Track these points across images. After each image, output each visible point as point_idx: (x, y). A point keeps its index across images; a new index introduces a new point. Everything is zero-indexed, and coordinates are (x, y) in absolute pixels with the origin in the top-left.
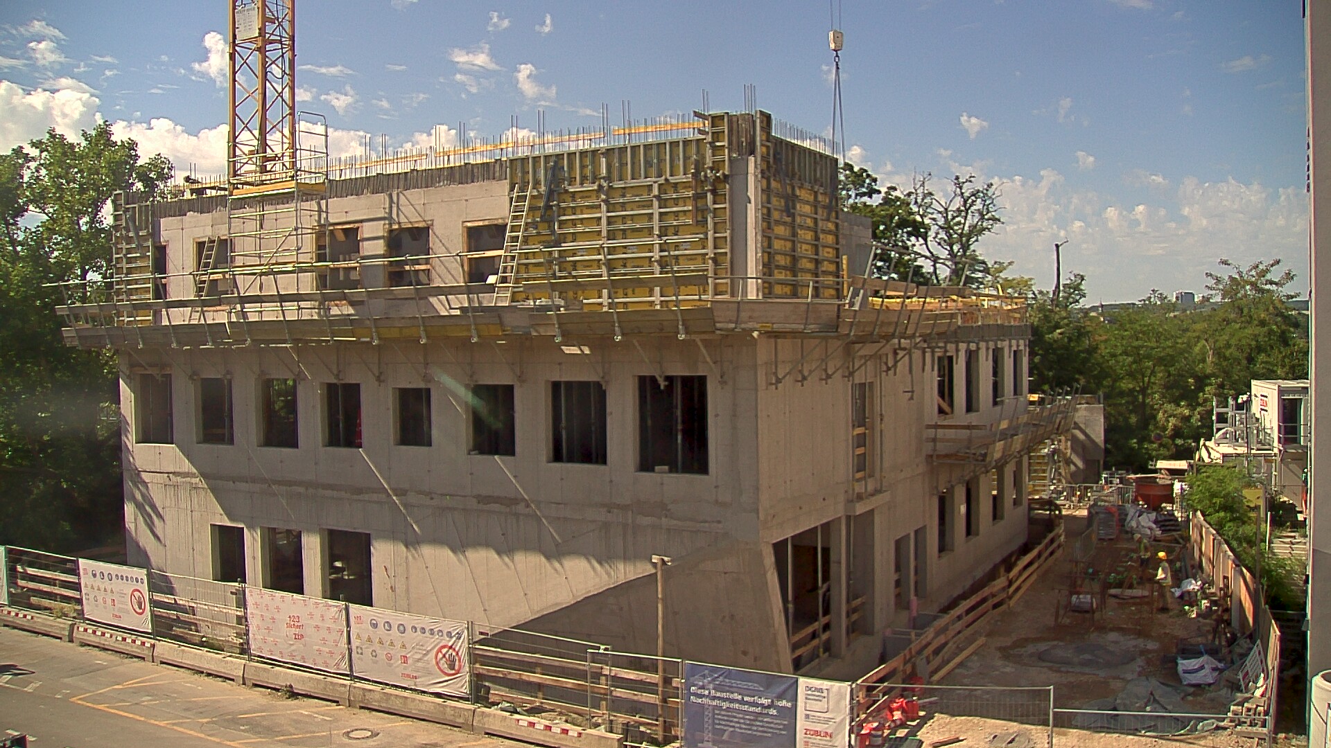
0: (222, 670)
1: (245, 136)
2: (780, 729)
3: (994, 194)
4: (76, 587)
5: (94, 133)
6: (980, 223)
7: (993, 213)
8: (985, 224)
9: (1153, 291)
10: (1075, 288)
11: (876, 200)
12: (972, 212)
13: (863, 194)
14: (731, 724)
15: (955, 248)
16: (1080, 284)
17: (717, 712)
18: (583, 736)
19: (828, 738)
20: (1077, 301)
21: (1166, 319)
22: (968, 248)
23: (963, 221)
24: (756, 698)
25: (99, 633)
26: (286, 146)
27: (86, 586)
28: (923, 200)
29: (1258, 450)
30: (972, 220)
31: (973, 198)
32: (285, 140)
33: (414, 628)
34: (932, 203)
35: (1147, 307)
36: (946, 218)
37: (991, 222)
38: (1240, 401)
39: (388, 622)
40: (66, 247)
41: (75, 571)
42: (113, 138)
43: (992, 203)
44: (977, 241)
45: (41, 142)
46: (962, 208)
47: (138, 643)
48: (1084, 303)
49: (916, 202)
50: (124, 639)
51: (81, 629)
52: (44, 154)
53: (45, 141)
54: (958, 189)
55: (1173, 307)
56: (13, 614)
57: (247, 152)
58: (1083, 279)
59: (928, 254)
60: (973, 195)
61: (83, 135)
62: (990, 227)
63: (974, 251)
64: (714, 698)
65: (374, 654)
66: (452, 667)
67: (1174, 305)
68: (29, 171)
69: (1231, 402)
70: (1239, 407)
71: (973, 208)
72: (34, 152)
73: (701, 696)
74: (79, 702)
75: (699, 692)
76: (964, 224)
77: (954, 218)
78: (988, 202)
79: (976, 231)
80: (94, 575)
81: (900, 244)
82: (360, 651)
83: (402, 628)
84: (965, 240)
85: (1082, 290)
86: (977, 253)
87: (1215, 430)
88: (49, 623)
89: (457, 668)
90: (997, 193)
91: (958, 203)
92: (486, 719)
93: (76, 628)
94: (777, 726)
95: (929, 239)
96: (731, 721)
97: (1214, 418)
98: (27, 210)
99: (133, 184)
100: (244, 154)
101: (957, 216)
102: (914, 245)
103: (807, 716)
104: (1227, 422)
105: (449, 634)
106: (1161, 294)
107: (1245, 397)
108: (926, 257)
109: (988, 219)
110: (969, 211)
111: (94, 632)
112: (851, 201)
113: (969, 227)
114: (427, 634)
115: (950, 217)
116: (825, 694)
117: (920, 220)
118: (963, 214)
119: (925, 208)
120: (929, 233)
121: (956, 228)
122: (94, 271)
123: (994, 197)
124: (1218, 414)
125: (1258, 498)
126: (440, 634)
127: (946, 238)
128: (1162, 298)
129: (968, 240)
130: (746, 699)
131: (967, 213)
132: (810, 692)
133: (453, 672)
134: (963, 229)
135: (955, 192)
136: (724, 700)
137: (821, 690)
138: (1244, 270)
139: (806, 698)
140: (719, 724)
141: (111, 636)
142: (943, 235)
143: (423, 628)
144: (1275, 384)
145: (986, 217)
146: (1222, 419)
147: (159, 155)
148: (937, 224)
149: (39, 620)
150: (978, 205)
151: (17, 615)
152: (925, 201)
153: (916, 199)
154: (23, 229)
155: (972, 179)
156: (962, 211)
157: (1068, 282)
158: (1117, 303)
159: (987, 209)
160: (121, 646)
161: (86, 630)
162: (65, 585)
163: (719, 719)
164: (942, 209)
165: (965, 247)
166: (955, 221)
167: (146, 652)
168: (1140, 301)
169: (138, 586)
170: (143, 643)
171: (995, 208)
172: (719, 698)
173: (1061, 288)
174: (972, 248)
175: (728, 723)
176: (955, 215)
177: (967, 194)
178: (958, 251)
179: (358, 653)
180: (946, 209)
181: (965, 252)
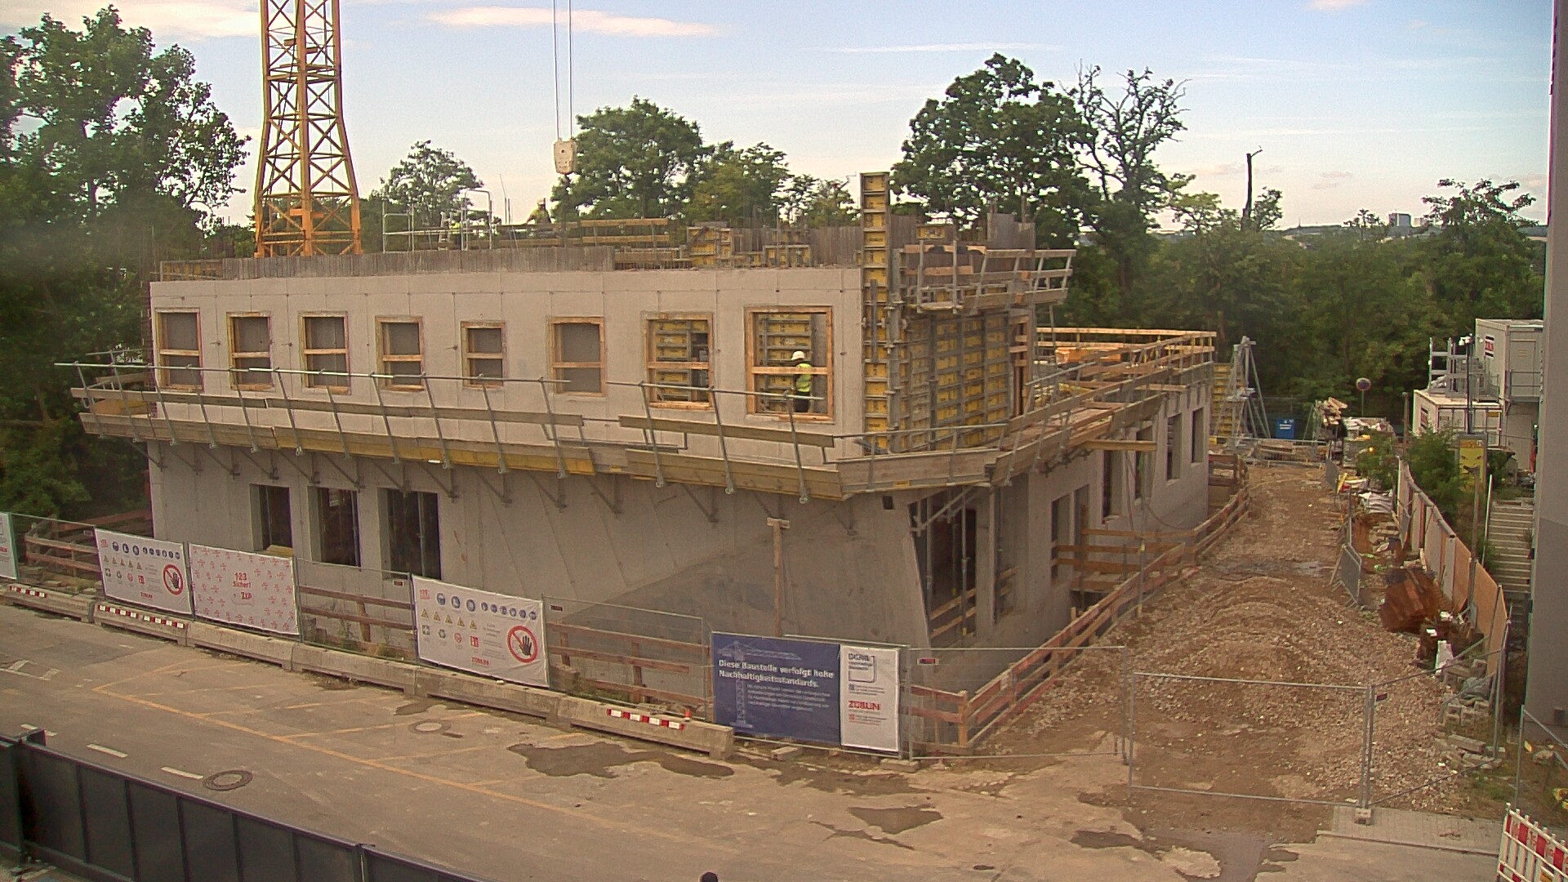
0: (269, 654)
1: (279, 23)
2: (822, 703)
3: (1175, 93)
4: (95, 559)
5: (97, 19)
6: (1157, 128)
7: (1173, 116)
8: (1163, 129)
9: (1362, 211)
10: (1270, 205)
11: (1033, 99)
12: (1148, 115)
13: (1017, 93)
14: (767, 699)
15: (1128, 157)
16: (1275, 202)
17: (750, 686)
18: (686, 728)
19: (876, 710)
20: (1272, 222)
21: (1376, 245)
22: (1143, 158)
23: (1137, 125)
24: (793, 669)
25: (123, 613)
26: (329, 34)
27: (106, 560)
28: (1091, 98)
29: (1480, 401)
30: (1148, 123)
31: (1150, 97)
32: (329, 28)
33: (485, 605)
34: (1100, 103)
35: (1354, 230)
36: (1117, 120)
37: (1171, 127)
38: (1461, 343)
39: (456, 598)
40: (70, 156)
41: (92, 541)
42: (120, 26)
43: (1172, 103)
44: (1154, 149)
45: (33, 31)
46: (1137, 110)
47: (169, 623)
48: (1280, 225)
49: (1081, 102)
50: (153, 620)
51: (103, 608)
52: (40, 46)
53: (39, 29)
54: (1132, 88)
55: (1386, 230)
56: (23, 591)
57: (282, 42)
58: (1279, 197)
59: (1095, 165)
60: (1151, 94)
61: (85, 22)
62: (1169, 132)
63: (1150, 161)
64: (746, 671)
65: (442, 634)
66: (527, 650)
67: (1387, 228)
68: (22, 66)
69: (1450, 344)
70: (1460, 350)
71: (1149, 111)
72: (27, 43)
73: (731, 670)
74: (105, 692)
75: (728, 664)
76: (1139, 129)
77: (1126, 121)
78: (1166, 103)
79: (1154, 137)
80: (116, 548)
81: (1062, 152)
82: (426, 630)
83: (471, 605)
84: (1140, 148)
85: (1277, 209)
86: (1153, 164)
87: (1430, 378)
88: (65, 601)
89: (532, 652)
90: (1180, 92)
91: (1131, 103)
92: (572, 710)
93: (96, 607)
94: (818, 700)
95: (1097, 146)
96: (767, 696)
97: (1430, 363)
98: (21, 113)
99: (147, 81)
100: (279, 44)
101: (1130, 120)
102: (1078, 153)
103: (852, 687)
104: (1445, 369)
105: (523, 614)
106: (1372, 215)
107: (1467, 339)
108: (1094, 169)
109: (1168, 123)
110: (1145, 115)
111: (118, 612)
112: (1004, 100)
113: (1145, 132)
114: (499, 613)
115: (1122, 120)
116: (871, 662)
117: (1087, 123)
118: (1138, 116)
119: (1092, 109)
120: (1097, 139)
121: (1128, 133)
122: (104, 187)
123: (1174, 97)
124: (1435, 359)
125: (1479, 458)
126: (513, 613)
127: (1117, 145)
128: (1372, 219)
129: (1143, 149)
130: (783, 670)
131: (1142, 115)
132: (854, 660)
133: (529, 657)
134: (1137, 135)
135: (1128, 90)
136: (758, 673)
137: (867, 658)
138: (1470, 187)
139: (851, 667)
140: (752, 700)
141: (137, 616)
142: (1113, 141)
143: (494, 606)
144: (1504, 323)
145: (1165, 121)
146: (1440, 364)
147: (176, 45)
148: (1106, 129)
149: (55, 598)
150: (1156, 106)
151: (28, 592)
152: (1093, 101)
153: (1082, 98)
154: (18, 137)
155: (1148, 75)
156: (1137, 113)
157: (1262, 199)
158: (1319, 225)
159: (1167, 111)
160: (149, 628)
161: (108, 609)
162: (80, 556)
163: (753, 695)
164: (1112, 111)
165: (1139, 156)
166: (1127, 125)
167: (178, 634)
168: (1346, 223)
169: (174, 561)
170: (175, 624)
171: (1175, 110)
172: (751, 671)
173: (1253, 207)
174: (1148, 157)
175: (764, 698)
176: (1128, 117)
177: (1141, 93)
178: (1132, 161)
179: (424, 633)
180: (1118, 111)
181: (1139, 162)
